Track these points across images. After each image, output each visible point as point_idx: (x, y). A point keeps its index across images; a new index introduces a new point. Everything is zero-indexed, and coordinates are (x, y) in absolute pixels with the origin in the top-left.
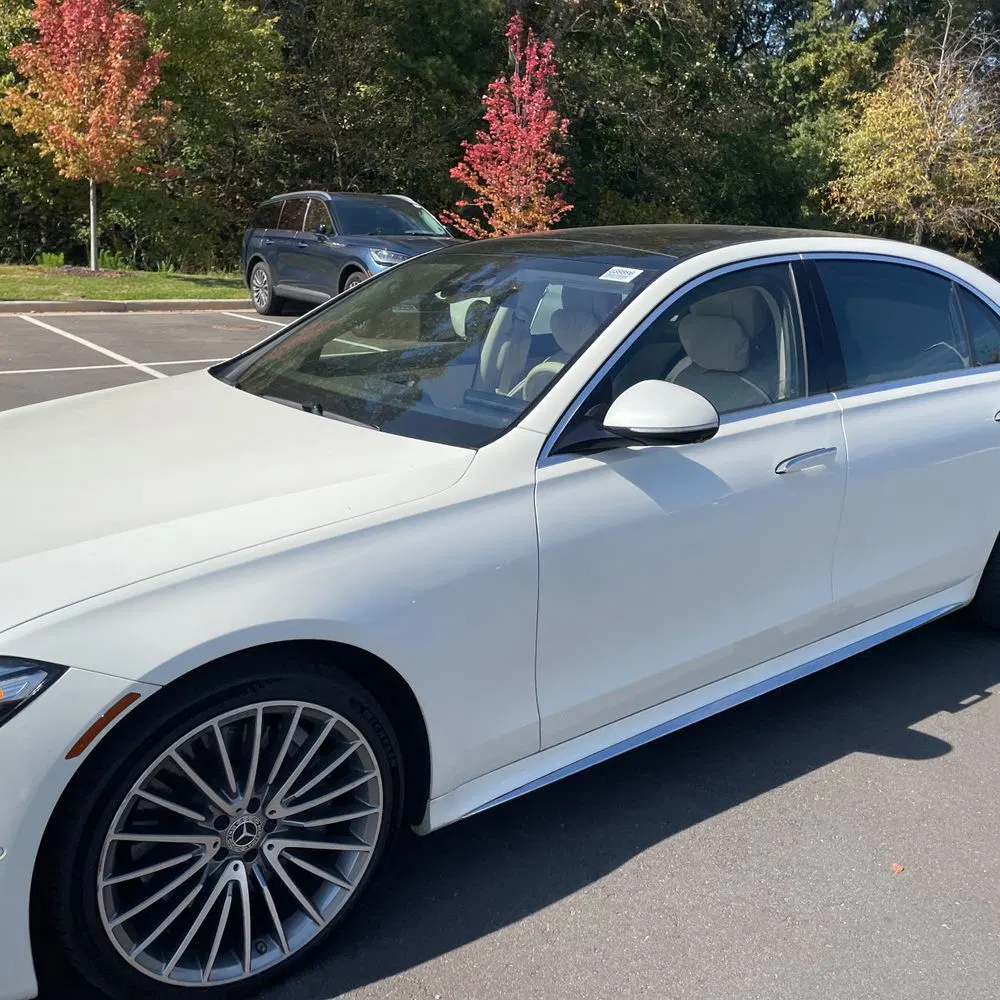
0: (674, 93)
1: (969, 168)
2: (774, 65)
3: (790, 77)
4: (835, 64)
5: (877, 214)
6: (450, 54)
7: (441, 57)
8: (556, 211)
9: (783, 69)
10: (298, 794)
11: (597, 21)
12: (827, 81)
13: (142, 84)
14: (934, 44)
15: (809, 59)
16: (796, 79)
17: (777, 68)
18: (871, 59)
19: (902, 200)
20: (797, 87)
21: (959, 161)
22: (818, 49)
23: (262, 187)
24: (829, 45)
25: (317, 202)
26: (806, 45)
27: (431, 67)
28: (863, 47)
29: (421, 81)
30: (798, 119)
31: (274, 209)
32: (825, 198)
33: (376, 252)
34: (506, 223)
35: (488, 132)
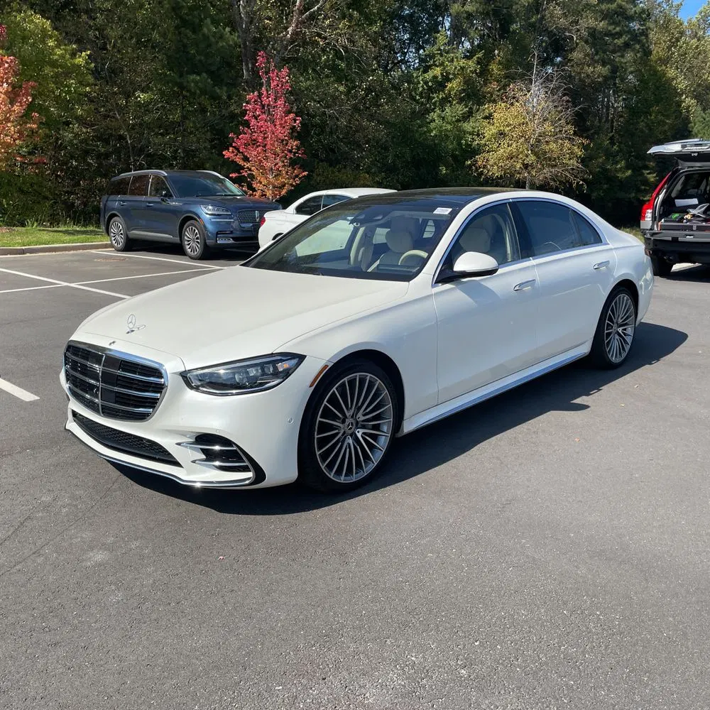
0: (355, 97)
1: (553, 146)
2: (415, 75)
3: (426, 83)
4: (454, 74)
5: (505, 174)
6: (206, 72)
7: (198, 74)
8: (297, 176)
9: (421, 78)
10: (368, 410)
11: (301, 49)
12: (449, 85)
13: (20, 102)
14: (528, 76)
15: (437, 71)
16: (430, 84)
17: (417, 77)
18: (476, 70)
19: (518, 166)
20: (430, 89)
21: (547, 142)
22: (442, 64)
23: (77, 166)
24: (449, 62)
25: (157, 178)
26: (434, 62)
27: (193, 82)
28: (470, 63)
29: (187, 91)
30: (433, 110)
31: (124, 182)
32: (474, 165)
33: (205, 208)
34: (264, 185)
35: (249, 127)
